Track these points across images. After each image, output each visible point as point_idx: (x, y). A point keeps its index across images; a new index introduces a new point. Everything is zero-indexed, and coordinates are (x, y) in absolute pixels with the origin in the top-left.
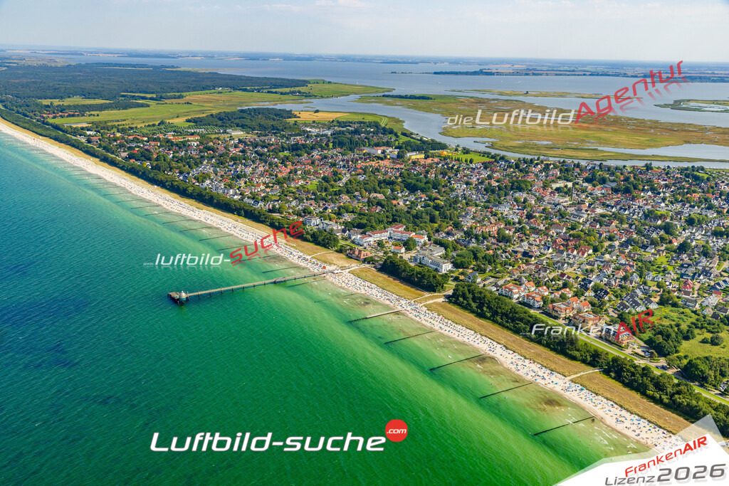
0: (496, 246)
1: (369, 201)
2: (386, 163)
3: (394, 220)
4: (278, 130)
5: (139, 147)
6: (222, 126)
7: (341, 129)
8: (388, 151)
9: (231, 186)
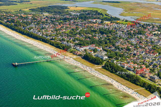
0: (125, 52)
1: (86, 37)
2: (96, 25)
3: (93, 43)
4: (61, 13)
5: (11, 18)
6: (41, 12)
7: (84, 13)
8: (98, 21)
9: (39, 32)
